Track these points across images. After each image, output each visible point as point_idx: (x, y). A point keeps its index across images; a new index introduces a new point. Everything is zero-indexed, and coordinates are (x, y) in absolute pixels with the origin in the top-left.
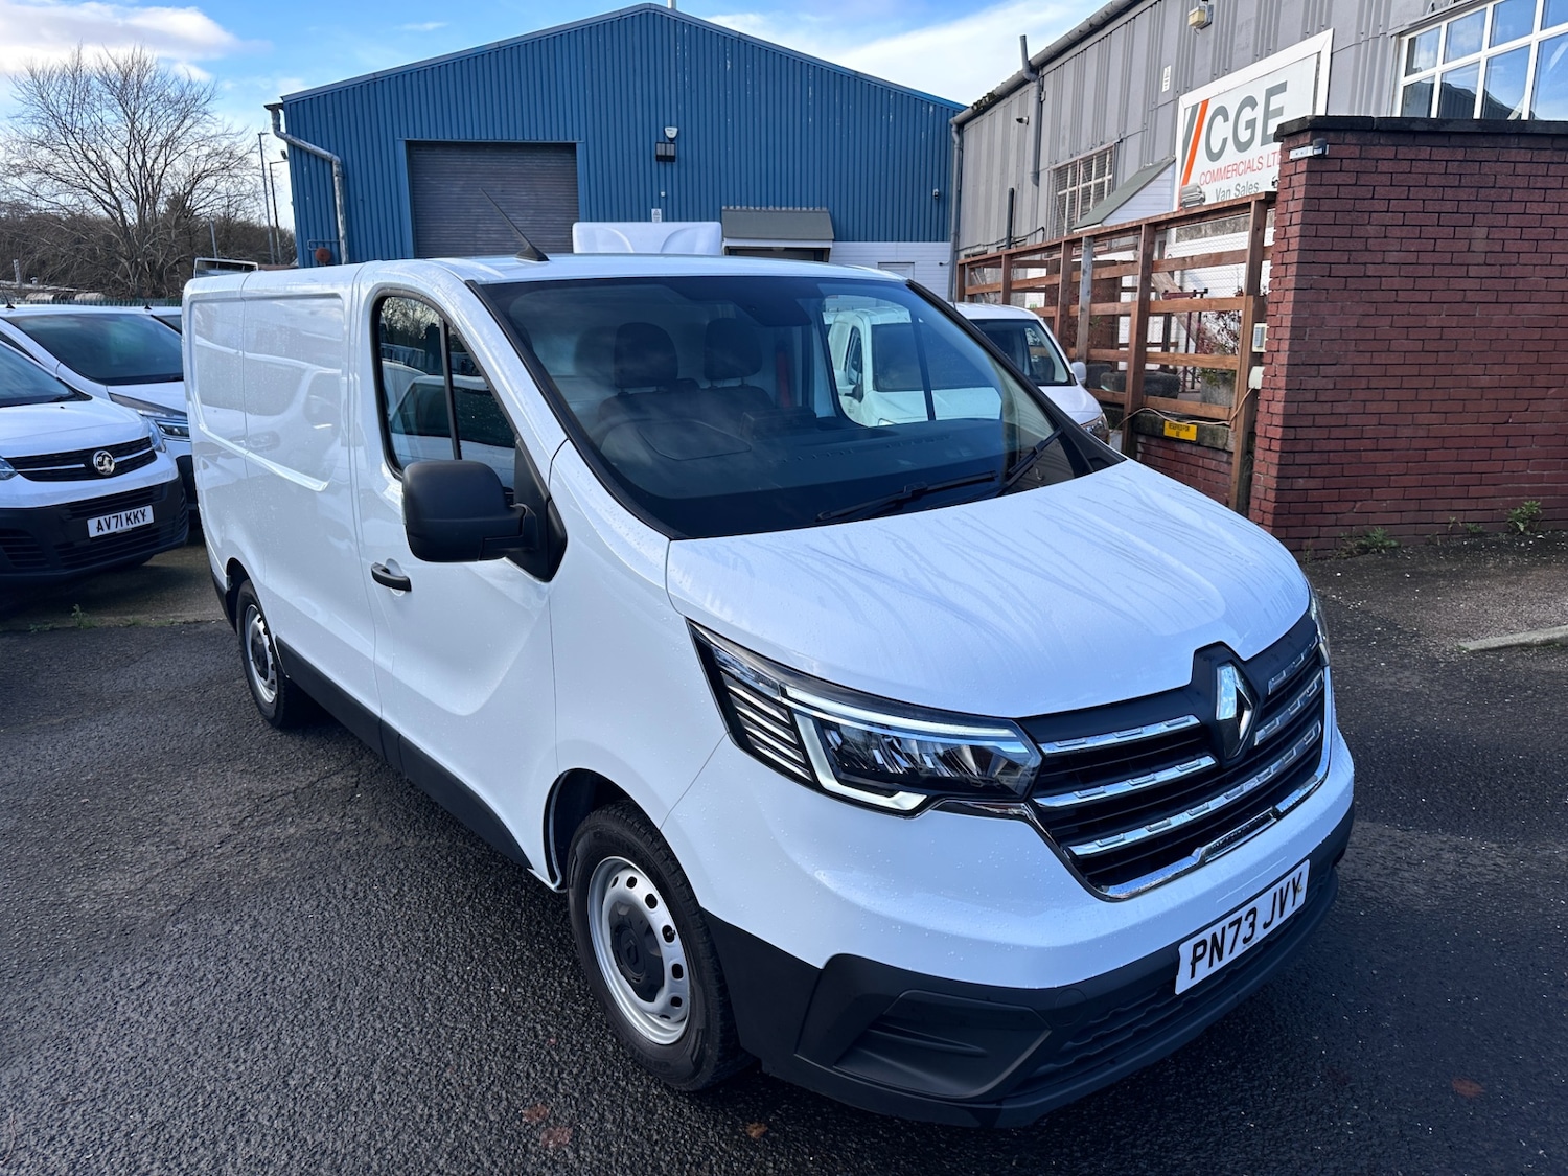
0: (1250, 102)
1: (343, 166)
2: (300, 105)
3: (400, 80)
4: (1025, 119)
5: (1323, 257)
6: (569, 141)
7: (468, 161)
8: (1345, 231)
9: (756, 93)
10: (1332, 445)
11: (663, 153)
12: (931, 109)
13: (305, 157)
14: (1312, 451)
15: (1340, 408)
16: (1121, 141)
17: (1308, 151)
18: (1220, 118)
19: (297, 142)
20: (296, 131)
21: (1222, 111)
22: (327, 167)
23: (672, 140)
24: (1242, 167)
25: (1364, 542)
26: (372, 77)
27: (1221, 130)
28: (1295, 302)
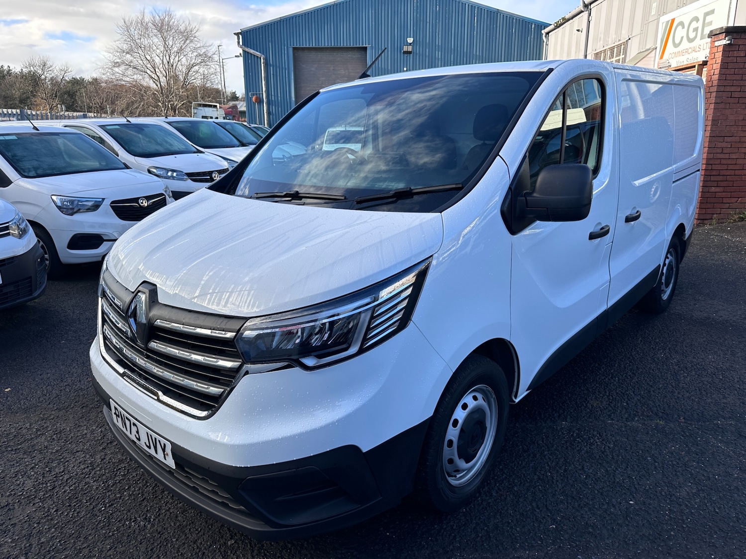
0: (696, 19)
1: (266, 59)
2: (248, 32)
3: (291, 20)
4: (581, 29)
5: (728, 89)
6: (364, 46)
7: (319, 55)
8: (738, 77)
9: (450, 21)
10: (728, 173)
11: (406, 50)
12: (533, 26)
13: (250, 55)
14: (719, 175)
15: (733, 156)
16: (630, 39)
17: (725, 42)
18: (680, 27)
19: (247, 49)
20: (246, 44)
21: (681, 24)
22: (259, 59)
23: (410, 44)
24: (690, 50)
25: (741, 216)
26: (279, 19)
27: (680, 33)
28: (714, 109)
